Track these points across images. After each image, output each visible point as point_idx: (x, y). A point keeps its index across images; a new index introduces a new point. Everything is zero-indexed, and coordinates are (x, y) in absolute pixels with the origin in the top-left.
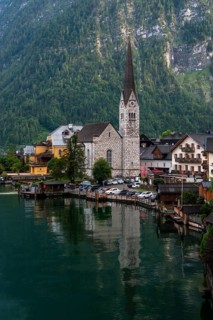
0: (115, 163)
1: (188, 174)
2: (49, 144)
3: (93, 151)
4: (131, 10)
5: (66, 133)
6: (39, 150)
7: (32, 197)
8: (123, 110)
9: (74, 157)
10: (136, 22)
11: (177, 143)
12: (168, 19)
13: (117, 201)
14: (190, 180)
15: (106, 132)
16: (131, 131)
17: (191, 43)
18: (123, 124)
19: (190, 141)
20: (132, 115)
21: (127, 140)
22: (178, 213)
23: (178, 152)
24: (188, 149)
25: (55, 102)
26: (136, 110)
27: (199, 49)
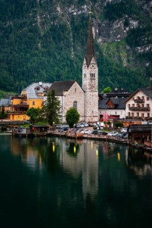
1: (140, 119)
5: (38, 89)
6: (16, 102)
7: (24, 136)
8: (86, 71)
10: (68, 2)
11: (129, 97)
13: (91, 139)
14: (144, 123)
15: (73, 88)
16: (92, 87)
17: (112, 19)
18: (86, 81)
19: (140, 95)
20: (92, 75)
21: (89, 93)
23: (131, 102)
24: (140, 101)
25: (4, 65)
26: (96, 71)
27: (118, 24)
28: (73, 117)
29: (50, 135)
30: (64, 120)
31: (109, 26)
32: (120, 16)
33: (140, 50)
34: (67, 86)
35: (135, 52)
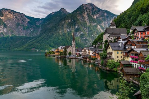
0: (71, 52)
2: (59, 49)
3: (68, 50)
4: (66, 25)
5: (62, 47)
7: (59, 58)
9: (65, 51)
10: (67, 28)
12: (73, 27)
14: (86, 55)
15: (70, 47)
16: (74, 47)
17: (77, 32)
19: (85, 49)
20: (74, 44)
21: (73, 48)
22: (88, 60)
23: (83, 50)
24: (85, 50)
26: (75, 43)
28: (70, 54)
29: (65, 58)
30: (68, 54)
31: (76, 33)
32: (79, 31)
33: (83, 39)
34: (69, 47)
35: (82, 39)
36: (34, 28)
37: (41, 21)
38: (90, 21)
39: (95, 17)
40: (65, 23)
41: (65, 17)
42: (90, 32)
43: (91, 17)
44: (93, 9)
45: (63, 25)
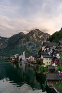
0: (22, 59)
3: (20, 57)
5: (17, 55)
6: (13, 57)
7: (13, 63)
8: (23, 53)
9: (18, 58)
10: (23, 43)
11: (29, 56)
12: (27, 43)
14: (31, 60)
18: (23, 54)
21: (24, 56)
22: (31, 64)
23: (30, 57)
24: (31, 57)
25: (14, 52)
26: (25, 53)
27: (30, 46)
29: (17, 62)
34: (21, 55)
35: (33, 50)
36: (3, 43)
37: (8, 39)
38: (37, 39)
39: (40, 37)
40: (22, 40)
41: (22, 37)
42: (37, 46)
43: (38, 37)
44: (39, 32)
45: (21, 42)
